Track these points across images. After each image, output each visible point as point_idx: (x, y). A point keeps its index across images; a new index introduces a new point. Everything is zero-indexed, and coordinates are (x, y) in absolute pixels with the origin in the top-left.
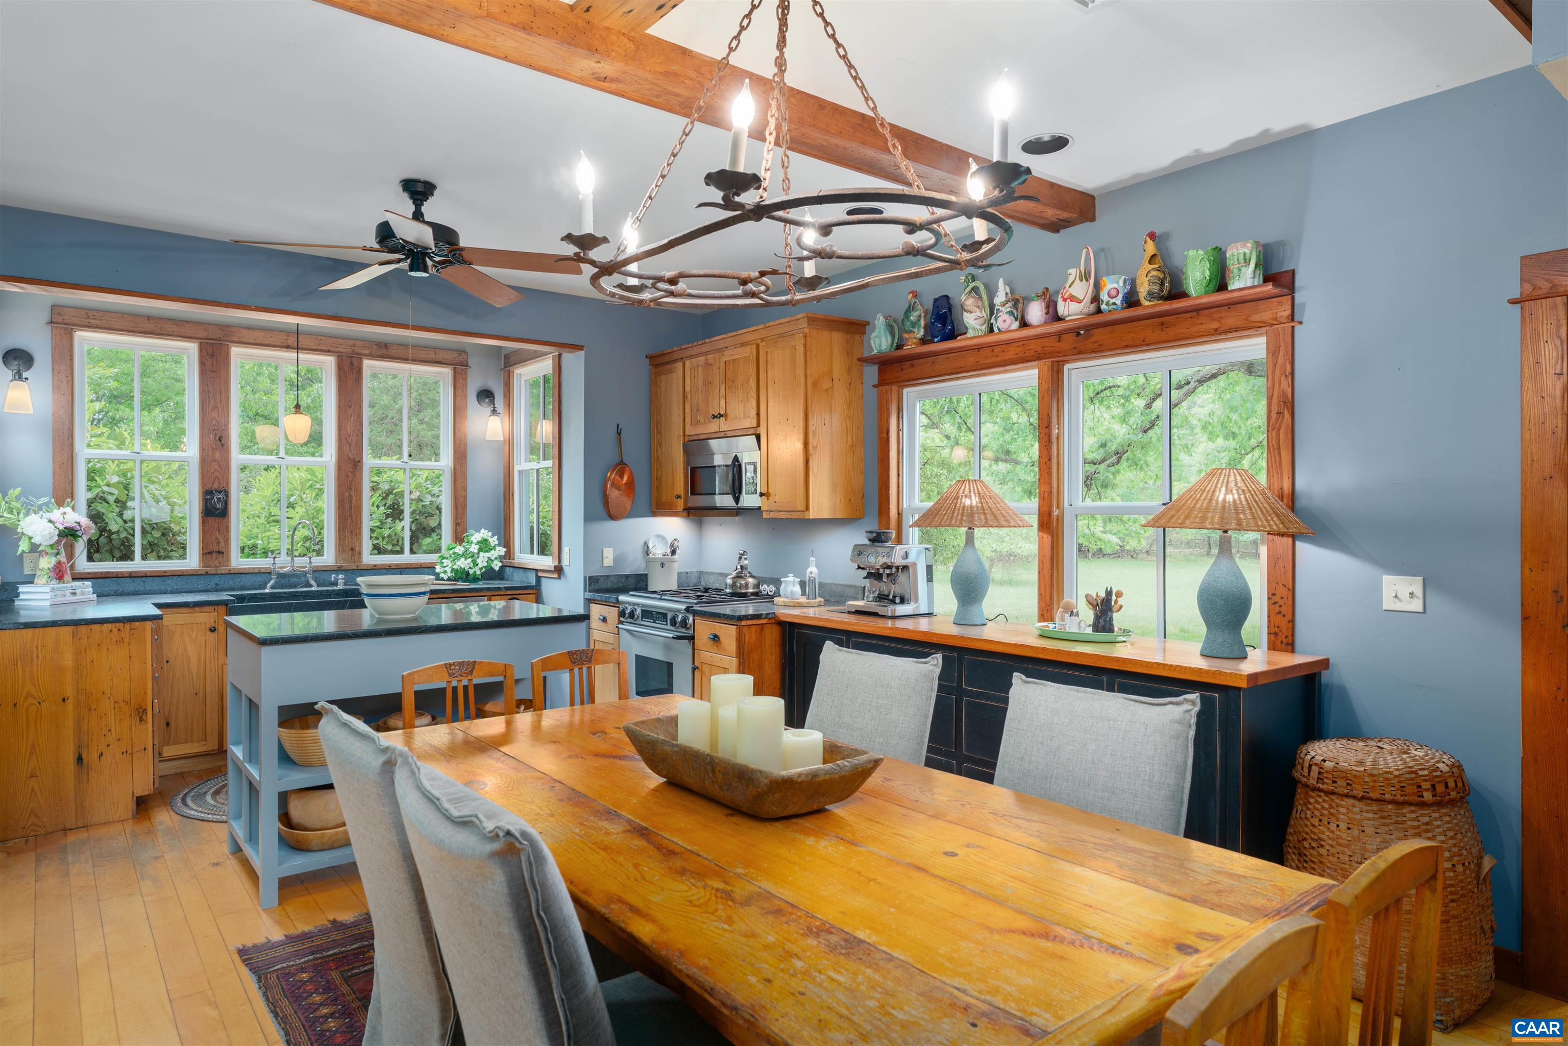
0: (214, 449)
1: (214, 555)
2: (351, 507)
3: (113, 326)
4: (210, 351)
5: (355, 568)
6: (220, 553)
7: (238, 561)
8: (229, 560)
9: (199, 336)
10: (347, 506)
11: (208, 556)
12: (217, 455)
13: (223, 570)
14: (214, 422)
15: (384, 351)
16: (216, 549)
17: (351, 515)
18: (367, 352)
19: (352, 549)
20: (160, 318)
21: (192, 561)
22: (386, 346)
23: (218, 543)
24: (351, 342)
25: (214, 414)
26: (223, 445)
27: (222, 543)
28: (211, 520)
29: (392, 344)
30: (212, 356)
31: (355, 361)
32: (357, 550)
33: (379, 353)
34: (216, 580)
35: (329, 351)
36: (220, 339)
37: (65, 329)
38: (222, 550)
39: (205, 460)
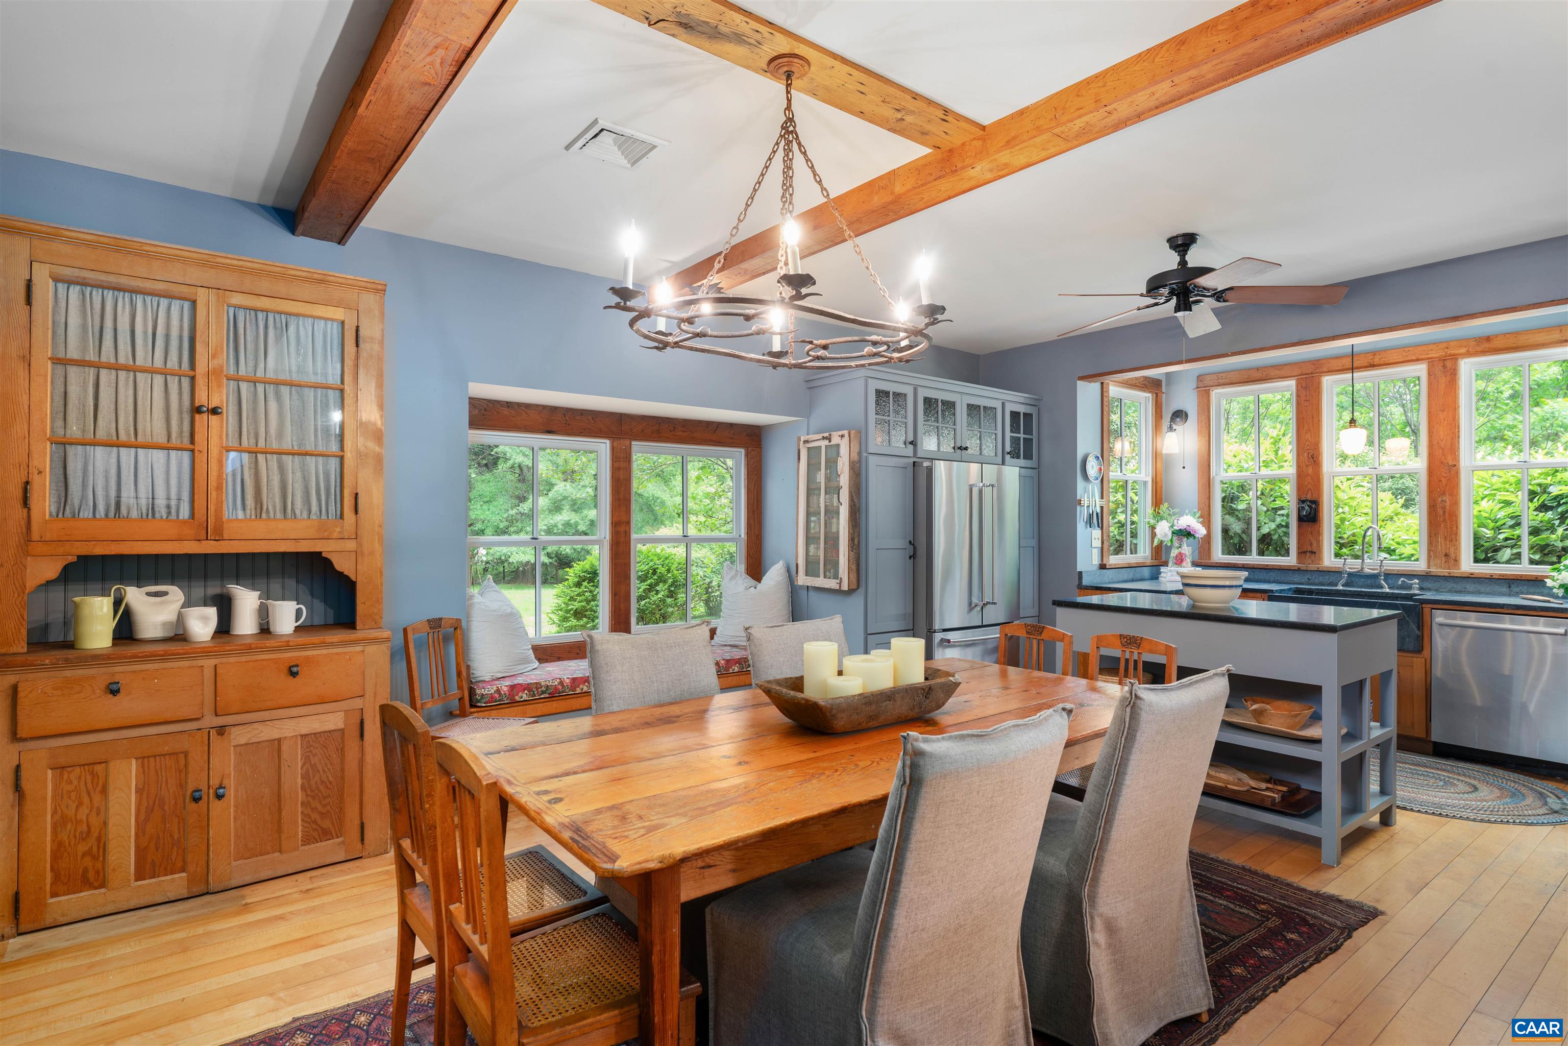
0: (1307, 466)
1: (1308, 554)
2: (1444, 512)
4: (1304, 385)
5: (1446, 574)
6: (1313, 552)
7: (1329, 560)
8: (1320, 559)
9: (1296, 374)
10: (1439, 511)
11: (1303, 555)
12: (1310, 471)
13: (1313, 567)
14: (1308, 443)
15: (1487, 345)
16: (1309, 549)
17: (1444, 520)
18: (1463, 350)
19: (1446, 555)
20: (1266, 367)
21: (1291, 560)
22: (1488, 339)
23: (1311, 544)
24: (1444, 345)
25: (1308, 436)
26: (1315, 461)
27: (1315, 545)
28: (1305, 524)
29: (1497, 336)
30: (1306, 388)
31: (1449, 364)
32: (1453, 555)
33: (1479, 349)
34: (1308, 576)
35: (1418, 360)
36: (1312, 373)
37: (1205, 391)
38: (1314, 550)
39: (1301, 475)
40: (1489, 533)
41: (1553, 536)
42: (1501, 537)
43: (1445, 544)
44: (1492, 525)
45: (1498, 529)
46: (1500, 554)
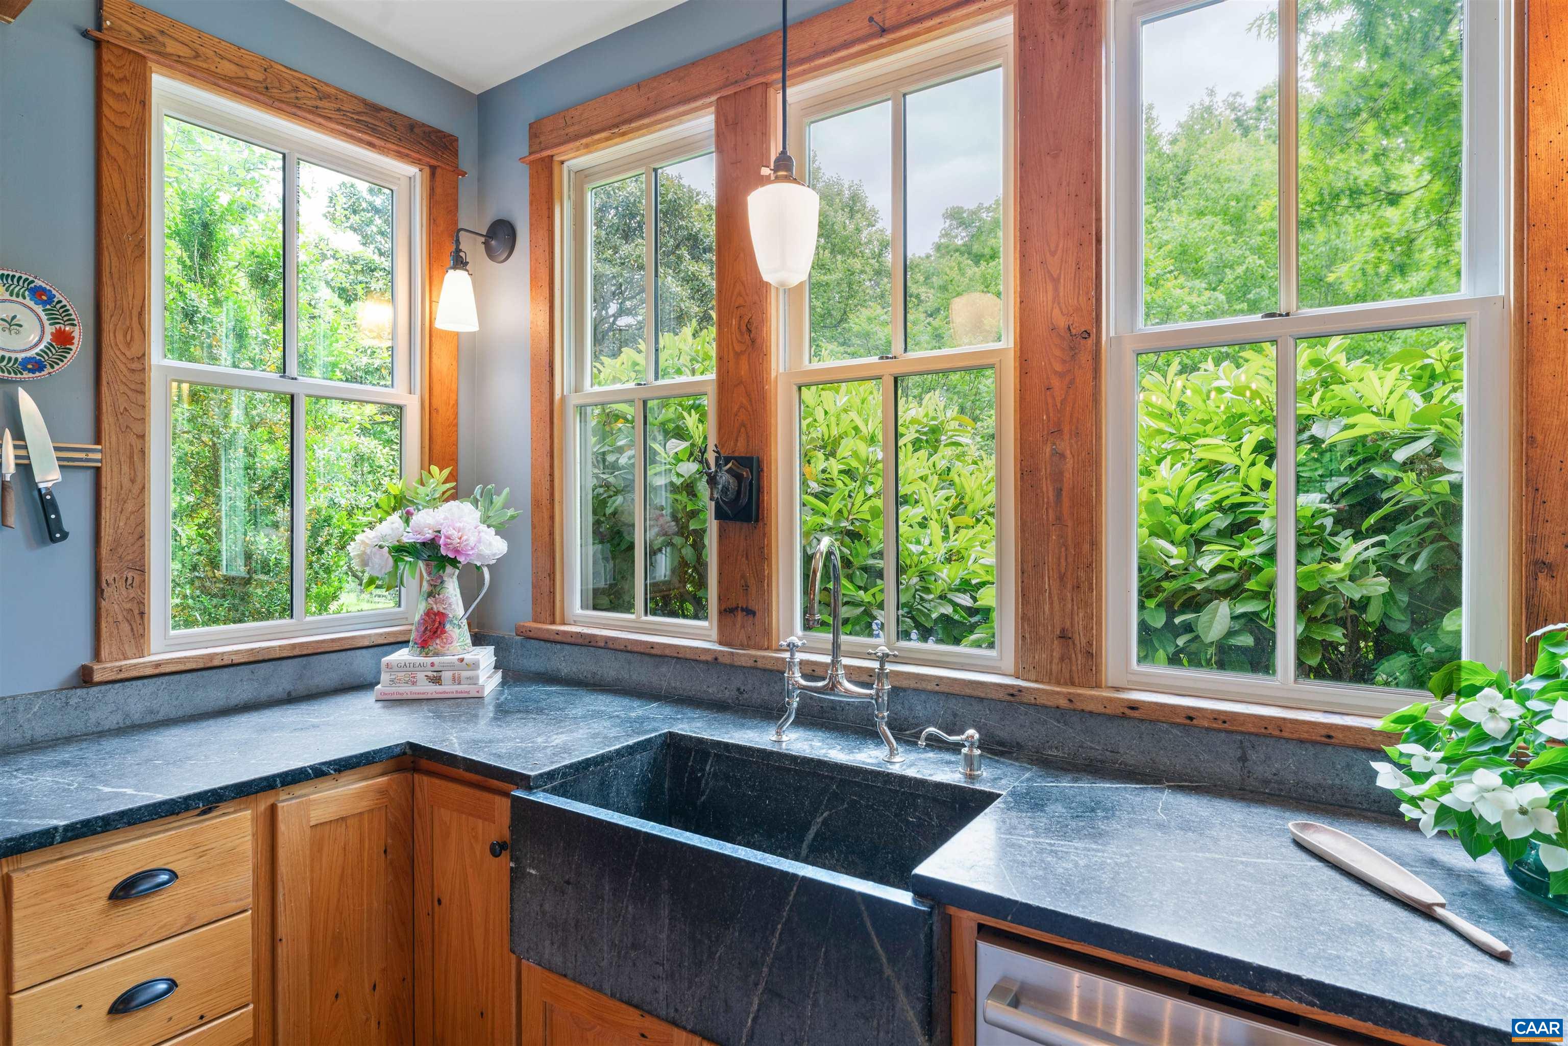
0: (738, 355)
1: (740, 615)
2: (1059, 492)
3: (594, 128)
4: (731, 115)
5: (1063, 703)
6: (750, 612)
7: (787, 634)
8: (765, 633)
9: (713, 86)
10: (1048, 489)
11: (732, 620)
12: (744, 369)
13: (744, 656)
14: (736, 286)
16: (741, 603)
17: (1059, 518)
19: (1064, 636)
20: (655, 78)
23: (745, 588)
26: (753, 341)
27: (752, 590)
28: (731, 529)
30: (735, 125)
32: (1080, 640)
36: (746, 78)
37: (542, 159)
38: (753, 605)
39: (725, 384)
40: (1176, 555)
41: (1337, 567)
42: (1207, 563)
43: (1062, 599)
44: (1182, 529)
45: (1198, 543)
46: (1204, 616)
